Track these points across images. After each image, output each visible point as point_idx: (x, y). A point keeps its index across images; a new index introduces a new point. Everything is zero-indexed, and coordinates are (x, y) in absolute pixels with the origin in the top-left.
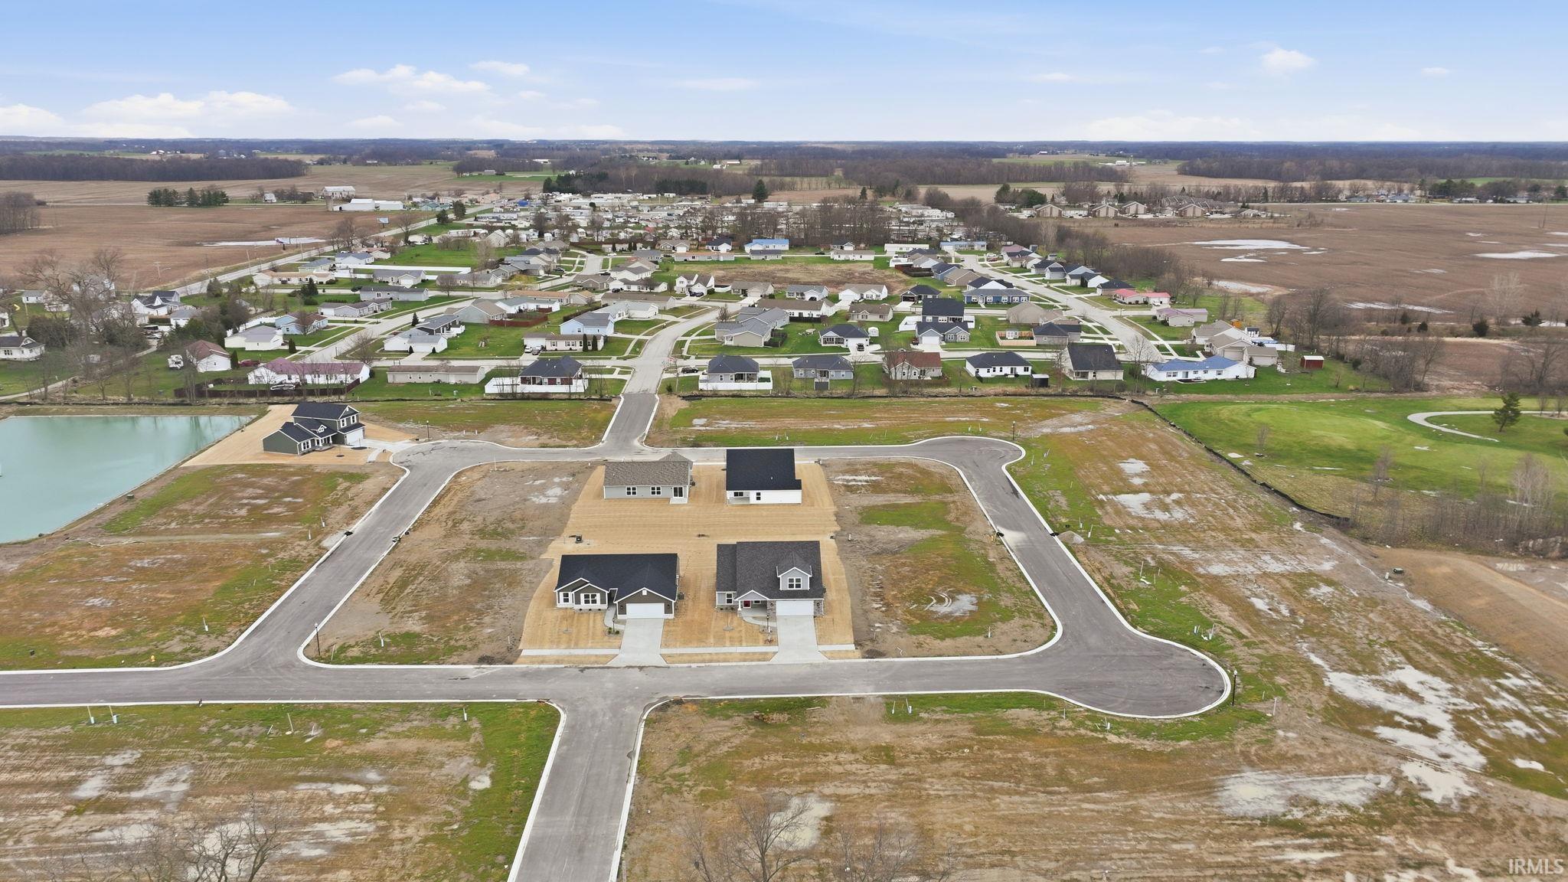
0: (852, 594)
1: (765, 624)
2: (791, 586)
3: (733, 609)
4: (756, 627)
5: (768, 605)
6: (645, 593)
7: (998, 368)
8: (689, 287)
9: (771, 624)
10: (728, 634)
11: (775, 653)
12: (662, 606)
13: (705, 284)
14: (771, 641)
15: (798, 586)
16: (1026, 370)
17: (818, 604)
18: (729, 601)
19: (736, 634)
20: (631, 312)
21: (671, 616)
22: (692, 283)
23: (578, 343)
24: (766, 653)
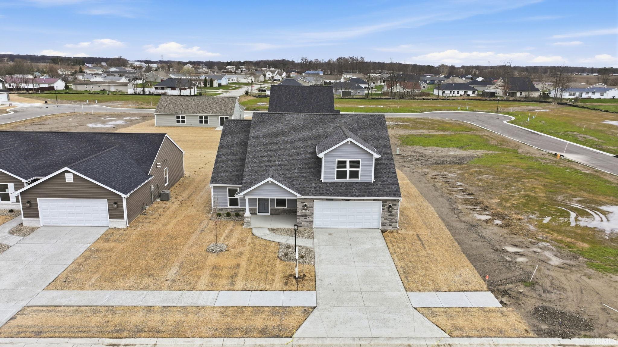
0: (433, 201)
1: (291, 241)
2: (342, 175)
3: (239, 215)
4: (273, 248)
5: (299, 206)
6: (69, 178)
7: (456, 92)
8: (273, 77)
9: (301, 242)
10: (212, 259)
11: (308, 311)
12: (102, 205)
13: (281, 75)
14: (299, 279)
15: (354, 175)
16: (474, 93)
17: (389, 209)
18: (234, 202)
19: (227, 261)
20: (239, 79)
21: (121, 224)
22: (274, 75)
23: (202, 83)
24: (286, 311)
